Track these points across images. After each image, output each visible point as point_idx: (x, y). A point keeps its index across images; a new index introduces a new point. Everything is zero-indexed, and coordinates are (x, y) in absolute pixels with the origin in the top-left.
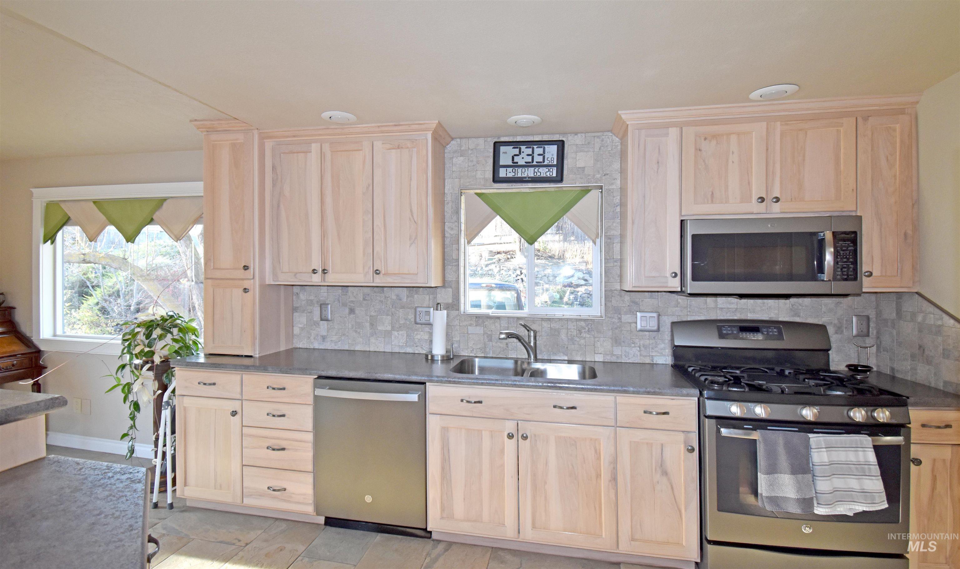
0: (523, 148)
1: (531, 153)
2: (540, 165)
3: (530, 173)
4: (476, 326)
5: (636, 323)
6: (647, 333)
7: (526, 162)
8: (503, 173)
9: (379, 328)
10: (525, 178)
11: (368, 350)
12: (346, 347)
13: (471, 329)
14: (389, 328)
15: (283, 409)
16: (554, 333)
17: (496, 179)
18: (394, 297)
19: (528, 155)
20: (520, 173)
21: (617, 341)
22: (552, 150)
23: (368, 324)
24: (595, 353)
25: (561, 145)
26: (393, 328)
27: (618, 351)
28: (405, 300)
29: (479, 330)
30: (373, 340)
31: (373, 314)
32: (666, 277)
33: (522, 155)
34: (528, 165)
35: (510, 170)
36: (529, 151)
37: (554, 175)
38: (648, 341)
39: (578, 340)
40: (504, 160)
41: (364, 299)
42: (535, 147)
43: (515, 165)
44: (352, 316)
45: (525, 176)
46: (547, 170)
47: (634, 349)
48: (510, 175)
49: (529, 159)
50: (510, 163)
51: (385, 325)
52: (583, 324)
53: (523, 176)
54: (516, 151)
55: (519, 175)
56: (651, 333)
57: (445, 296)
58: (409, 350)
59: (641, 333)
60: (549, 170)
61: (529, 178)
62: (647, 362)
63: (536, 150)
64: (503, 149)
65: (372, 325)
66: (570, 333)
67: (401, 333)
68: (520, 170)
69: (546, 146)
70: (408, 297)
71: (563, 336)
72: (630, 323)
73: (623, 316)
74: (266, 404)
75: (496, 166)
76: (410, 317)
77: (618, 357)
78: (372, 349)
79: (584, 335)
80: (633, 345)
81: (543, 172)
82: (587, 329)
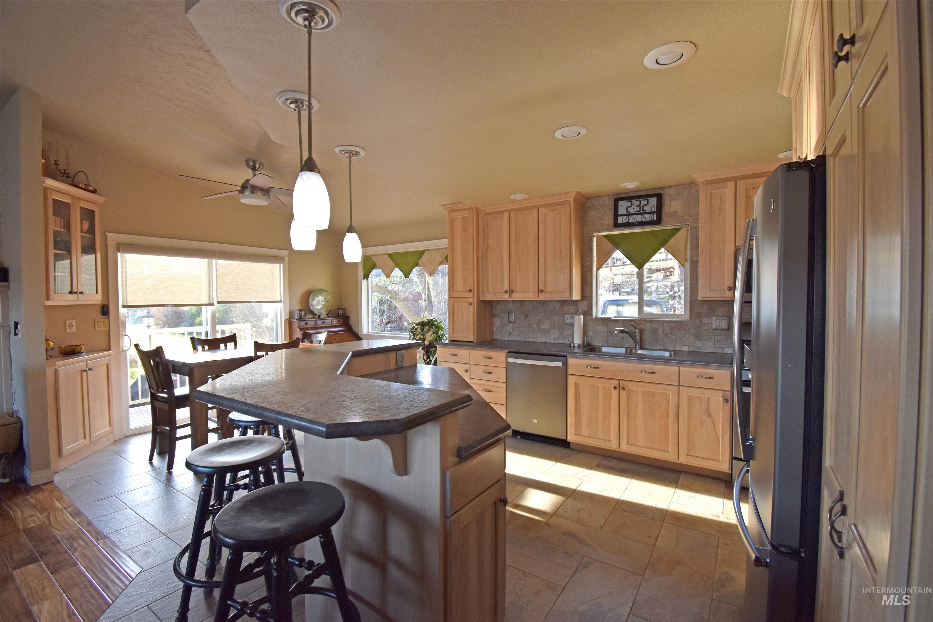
0: (634, 201)
1: (639, 204)
2: (645, 213)
3: (639, 218)
4: (602, 326)
5: (712, 324)
6: (720, 332)
7: (635, 211)
8: (620, 220)
9: (543, 328)
10: (635, 222)
11: (536, 341)
12: (523, 340)
13: (599, 328)
14: (548, 327)
15: (491, 370)
16: (654, 331)
17: (617, 225)
18: (551, 307)
19: (637, 206)
20: (632, 219)
21: (698, 337)
22: (653, 201)
23: (536, 325)
24: (682, 345)
25: (659, 197)
26: (551, 328)
27: (698, 344)
28: (558, 309)
29: (604, 329)
30: (539, 335)
31: (539, 318)
32: (725, 290)
33: (634, 206)
34: (637, 214)
35: (625, 217)
36: (638, 203)
37: (655, 219)
38: (721, 337)
39: (670, 336)
40: (622, 210)
41: (534, 309)
42: (642, 200)
43: (628, 214)
44: (526, 320)
45: (635, 221)
46: (650, 216)
47: (710, 343)
48: (625, 221)
49: (638, 209)
50: (626, 213)
51: (546, 326)
52: (674, 324)
53: (634, 221)
54: (629, 204)
55: (631, 221)
56: (723, 331)
57: (583, 306)
58: (561, 342)
59: (716, 331)
60: (651, 216)
61: (638, 222)
62: (719, 352)
63: (642, 201)
64: (620, 203)
65: (538, 325)
66: (665, 331)
67: (555, 330)
68: (631, 217)
69: (649, 199)
70: (560, 307)
71: (660, 332)
72: (708, 324)
73: (702, 319)
74: (482, 367)
75: (616, 215)
76: (561, 320)
77: (698, 348)
78: (538, 341)
79: (674, 332)
80: (709, 340)
81: (647, 217)
82: (677, 328)
